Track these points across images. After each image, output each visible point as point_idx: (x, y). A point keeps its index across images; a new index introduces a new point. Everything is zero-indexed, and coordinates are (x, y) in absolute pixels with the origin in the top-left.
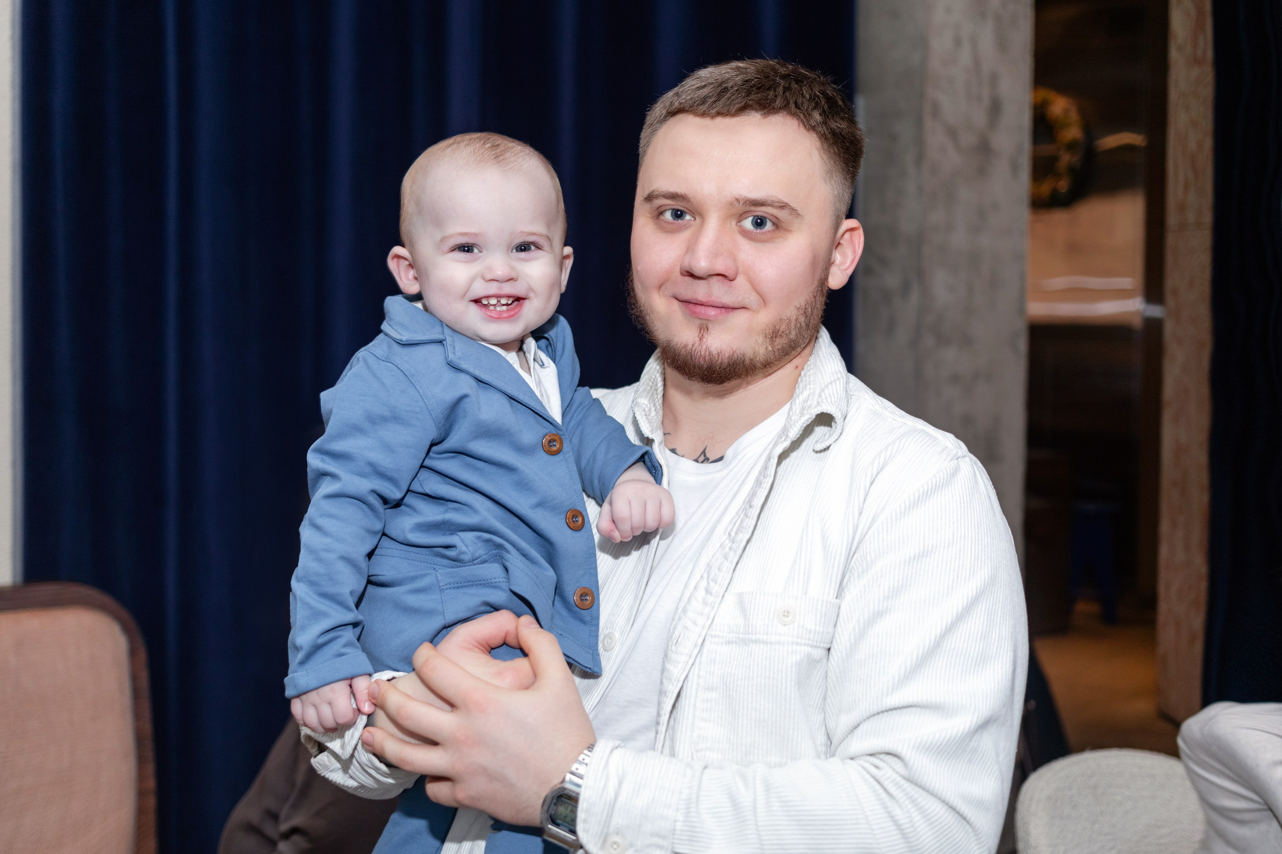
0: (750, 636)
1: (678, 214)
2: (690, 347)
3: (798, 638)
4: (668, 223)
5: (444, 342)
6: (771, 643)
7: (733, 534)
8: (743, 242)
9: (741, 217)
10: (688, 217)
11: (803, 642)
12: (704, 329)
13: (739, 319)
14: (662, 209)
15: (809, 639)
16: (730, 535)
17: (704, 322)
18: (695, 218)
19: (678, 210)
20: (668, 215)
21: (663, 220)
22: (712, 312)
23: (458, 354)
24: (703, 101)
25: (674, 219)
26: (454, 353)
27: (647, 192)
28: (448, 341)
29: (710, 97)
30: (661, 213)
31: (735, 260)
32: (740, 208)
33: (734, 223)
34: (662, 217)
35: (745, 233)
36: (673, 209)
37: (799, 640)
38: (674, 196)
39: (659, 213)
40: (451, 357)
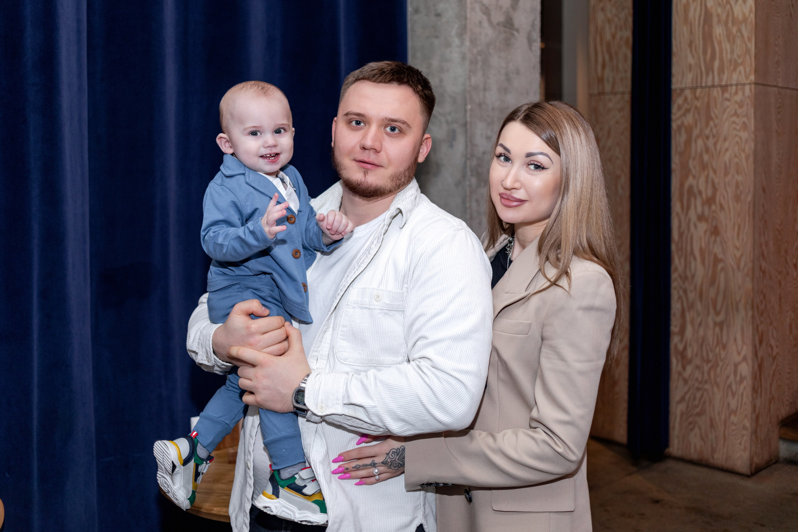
0: (363, 306)
1: (358, 123)
2: (359, 180)
3: (382, 307)
4: (354, 127)
5: (245, 174)
6: (371, 309)
7: (359, 263)
8: (386, 137)
9: (386, 127)
10: (362, 124)
11: (385, 308)
12: (366, 173)
13: (380, 171)
14: (352, 120)
15: (387, 307)
16: (358, 263)
17: (366, 170)
18: (366, 125)
19: (358, 121)
20: (354, 123)
21: (352, 125)
22: (369, 166)
23: (251, 179)
24: (374, 76)
25: (356, 125)
26: (249, 179)
27: (345, 112)
28: (247, 174)
29: (377, 75)
30: (351, 122)
31: (381, 145)
32: (386, 122)
33: (383, 128)
34: (351, 124)
35: (387, 134)
36: (356, 121)
37: (383, 308)
38: (358, 115)
39: (350, 122)
40: (247, 180)
